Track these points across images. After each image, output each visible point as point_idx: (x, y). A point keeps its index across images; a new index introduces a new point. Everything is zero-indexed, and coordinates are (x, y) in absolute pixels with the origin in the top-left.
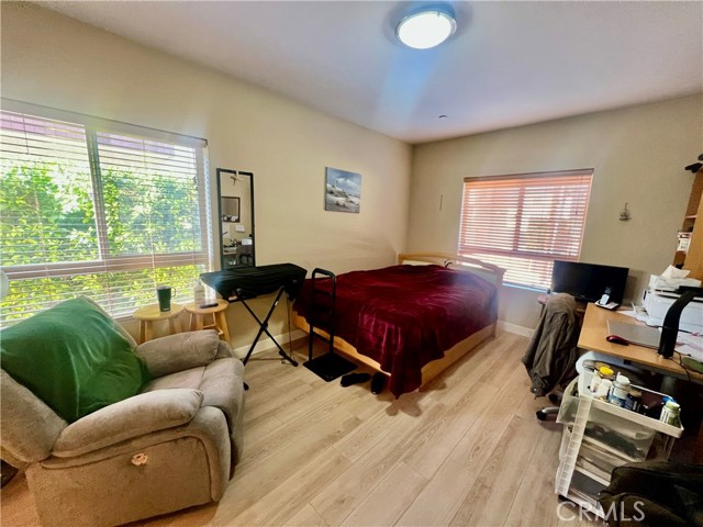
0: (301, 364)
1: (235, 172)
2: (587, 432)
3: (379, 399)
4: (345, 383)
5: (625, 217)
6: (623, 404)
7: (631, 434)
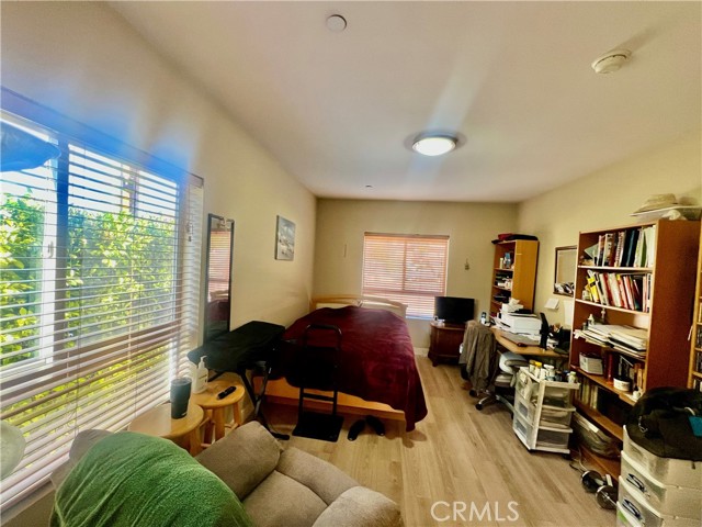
0: (291, 436)
1: (222, 219)
2: (544, 403)
3: (391, 439)
4: (352, 436)
5: (467, 268)
6: (554, 380)
7: (560, 395)
